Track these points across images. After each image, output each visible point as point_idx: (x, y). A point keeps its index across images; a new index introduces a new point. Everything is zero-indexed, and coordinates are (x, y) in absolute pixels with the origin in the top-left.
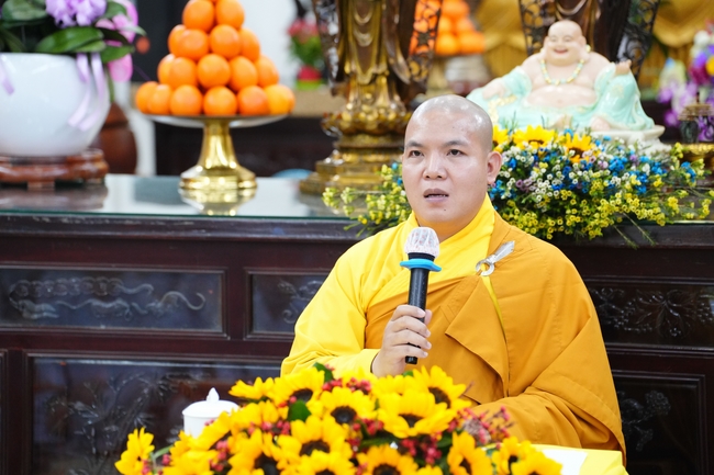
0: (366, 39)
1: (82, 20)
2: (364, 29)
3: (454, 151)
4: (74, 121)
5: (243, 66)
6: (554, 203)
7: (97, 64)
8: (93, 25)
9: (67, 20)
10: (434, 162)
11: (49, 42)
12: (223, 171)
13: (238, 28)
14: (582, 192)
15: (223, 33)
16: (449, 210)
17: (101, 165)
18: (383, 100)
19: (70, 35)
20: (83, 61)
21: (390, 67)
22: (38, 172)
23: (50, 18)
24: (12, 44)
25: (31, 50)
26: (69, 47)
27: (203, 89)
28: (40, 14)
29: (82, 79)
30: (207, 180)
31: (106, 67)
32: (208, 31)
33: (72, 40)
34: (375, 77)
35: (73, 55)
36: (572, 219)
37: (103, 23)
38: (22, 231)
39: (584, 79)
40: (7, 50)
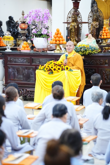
0: (73, 36)
1: (45, 34)
3: (70, 46)
4: (43, 45)
5: (61, 39)
6: (83, 51)
7: (46, 38)
8: (46, 34)
9: (43, 34)
10: (69, 47)
11: (42, 36)
12: (58, 50)
13: (60, 35)
15: (59, 35)
16: (70, 51)
17: (47, 50)
18: (75, 42)
19: (44, 35)
20: (45, 38)
21: (75, 39)
22: (40, 50)
23: (42, 34)
24: (38, 37)
25: (40, 37)
26: (43, 37)
27: (56, 41)
28: (41, 33)
29: (45, 40)
30: (57, 51)
31: (47, 39)
32: (57, 35)
33: (44, 36)
34: (74, 40)
35: (44, 38)
36: (85, 53)
37: (47, 34)
38: (36, 54)
39: (91, 40)
40: (37, 37)
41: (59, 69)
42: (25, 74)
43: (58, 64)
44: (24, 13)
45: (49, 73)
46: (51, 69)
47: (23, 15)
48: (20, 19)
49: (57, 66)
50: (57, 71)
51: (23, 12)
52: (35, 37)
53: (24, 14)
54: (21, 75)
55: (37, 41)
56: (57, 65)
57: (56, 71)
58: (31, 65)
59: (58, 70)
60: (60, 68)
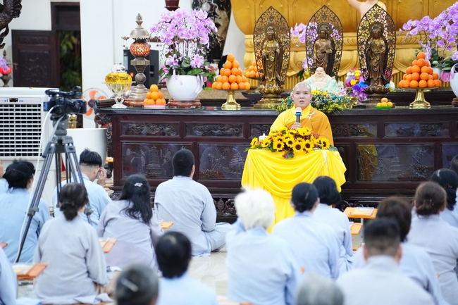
0: (271, 71)
1: (199, 67)
2: (270, 68)
3: (306, 93)
5: (239, 77)
6: (320, 105)
7: (202, 77)
8: (201, 68)
9: (195, 67)
10: (302, 95)
11: (190, 72)
13: (237, 68)
14: (326, 103)
15: (234, 69)
16: (304, 105)
17: (199, 103)
19: (195, 70)
20: (198, 77)
21: (276, 78)
23: (191, 67)
25: (186, 74)
27: (230, 83)
28: (189, 65)
29: (198, 81)
30: (228, 106)
32: (231, 69)
33: (196, 72)
34: (273, 80)
35: (196, 75)
39: (325, 80)
40: (181, 74)
41: (308, 146)
42: (165, 160)
43: (302, 134)
44: (141, 19)
45: (284, 156)
46: (288, 145)
47: (140, 23)
48: (132, 34)
49: (300, 139)
50: (304, 149)
51: (139, 17)
52: (177, 74)
53: (142, 22)
54: (157, 163)
55: (182, 84)
56: (300, 136)
57: (301, 150)
58: (182, 139)
59: (307, 149)
60: (310, 143)
